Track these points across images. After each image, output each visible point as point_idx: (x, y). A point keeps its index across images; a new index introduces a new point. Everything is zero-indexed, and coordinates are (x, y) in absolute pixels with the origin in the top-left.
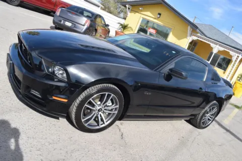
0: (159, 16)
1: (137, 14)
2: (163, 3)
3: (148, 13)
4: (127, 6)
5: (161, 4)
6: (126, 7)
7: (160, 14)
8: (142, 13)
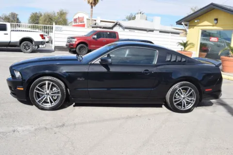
0: (216, 22)
1: (195, 27)
2: (215, 7)
3: (206, 23)
4: (182, 23)
5: (214, 9)
6: (182, 25)
7: (216, 20)
8: (199, 25)
